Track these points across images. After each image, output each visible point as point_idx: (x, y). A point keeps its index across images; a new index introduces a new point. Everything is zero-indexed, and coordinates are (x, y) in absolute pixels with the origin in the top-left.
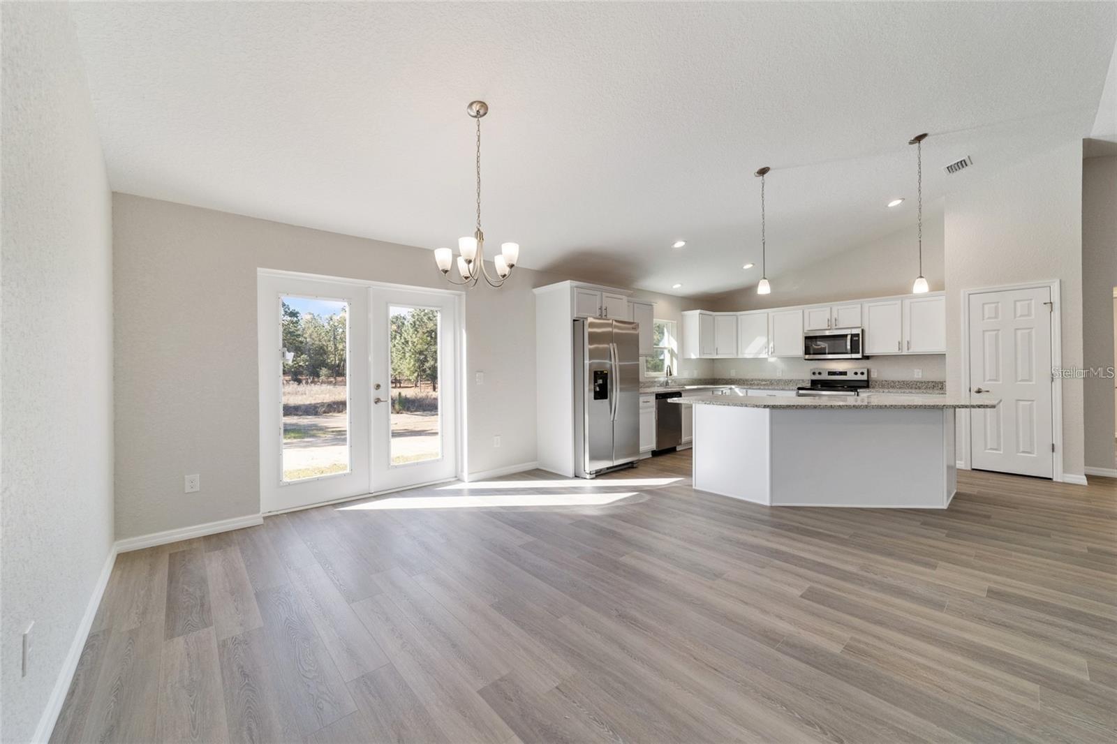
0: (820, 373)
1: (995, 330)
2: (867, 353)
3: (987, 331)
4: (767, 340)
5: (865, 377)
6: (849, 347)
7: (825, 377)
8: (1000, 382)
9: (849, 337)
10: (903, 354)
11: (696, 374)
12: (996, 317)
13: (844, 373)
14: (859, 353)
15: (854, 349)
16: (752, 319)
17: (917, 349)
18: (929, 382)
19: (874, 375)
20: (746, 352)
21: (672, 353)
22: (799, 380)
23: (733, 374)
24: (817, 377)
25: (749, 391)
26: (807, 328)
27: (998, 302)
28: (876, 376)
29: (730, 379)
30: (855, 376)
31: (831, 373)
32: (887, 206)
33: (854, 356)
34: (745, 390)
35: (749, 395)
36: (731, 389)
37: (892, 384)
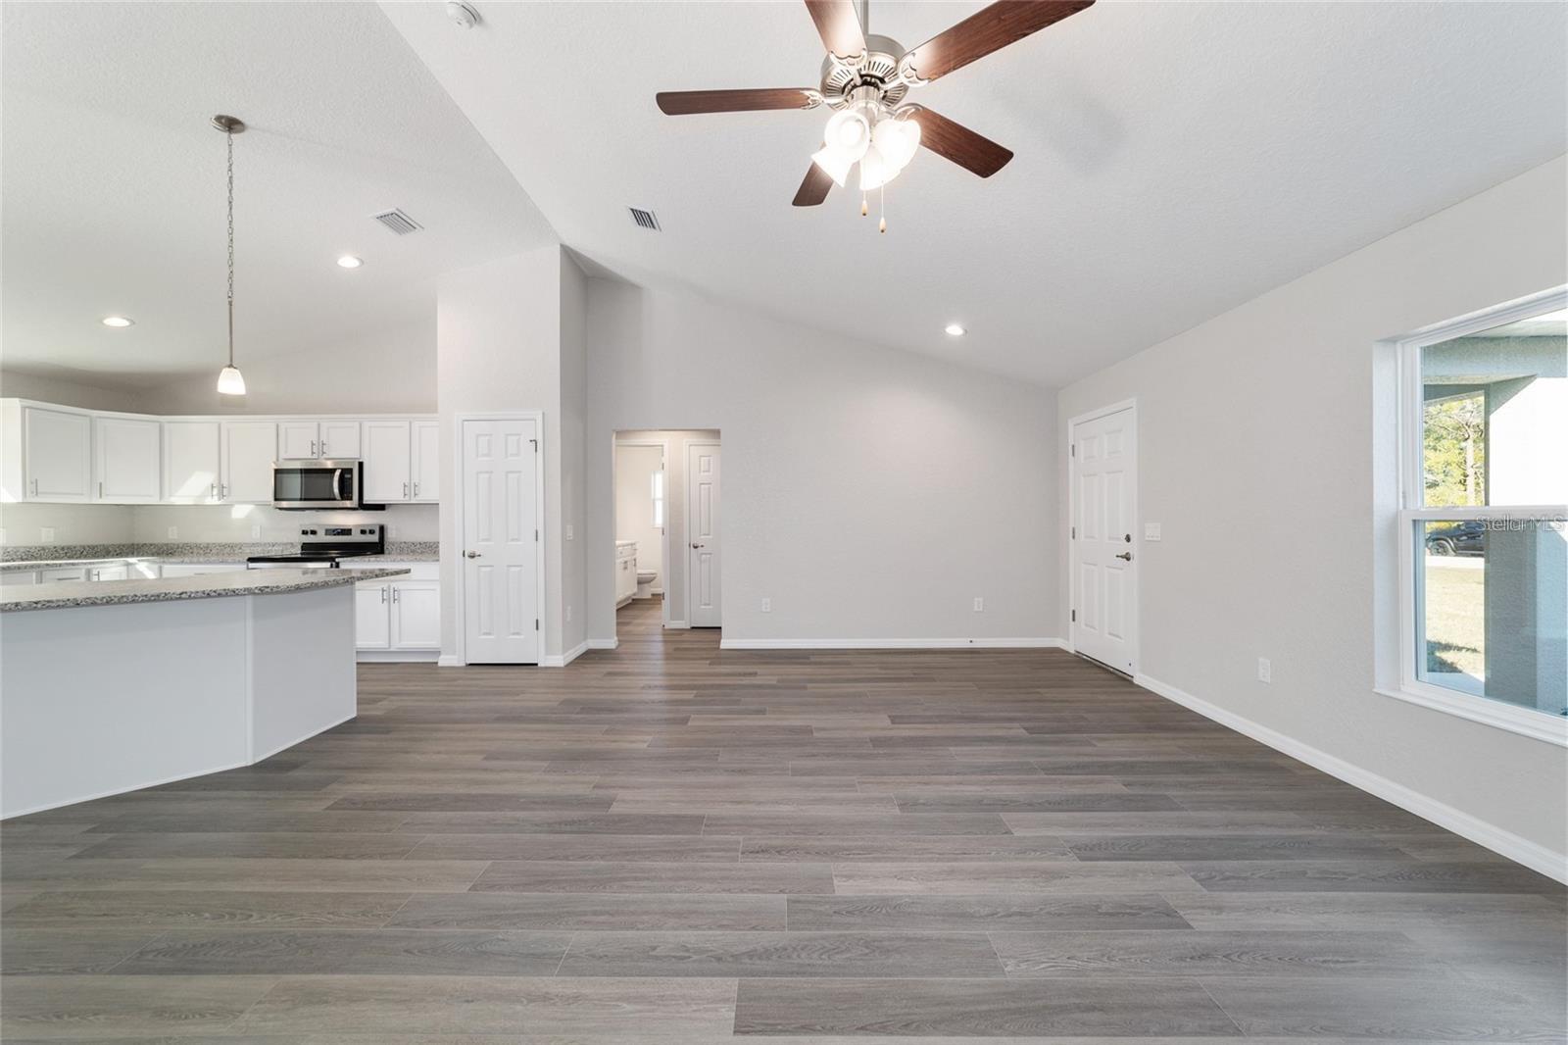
0: (314, 532)
1: (487, 472)
2: (368, 499)
3: (481, 472)
5: (375, 538)
6: (336, 490)
7: (322, 538)
8: (493, 543)
9: (338, 473)
10: (412, 502)
13: (348, 532)
14: (351, 499)
15: (345, 493)
16: (192, 430)
17: (427, 495)
19: (391, 535)
22: (284, 545)
23: (173, 535)
24: (311, 539)
25: (166, 567)
26: (283, 455)
27: (491, 435)
28: (394, 536)
29: (167, 545)
30: (362, 536)
31: (329, 532)
33: (348, 504)
34: (156, 566)
35: (165, 575)
36: (128, 564)
37: (413, 548)
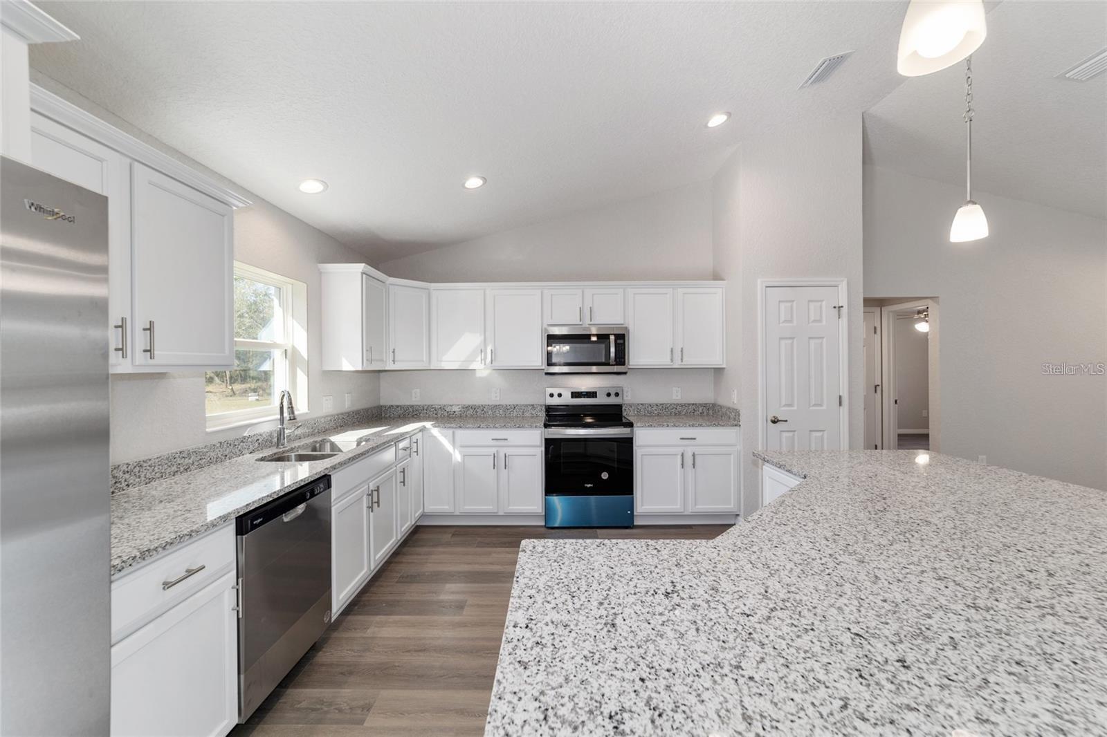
0: (560, 396)
1: (790, 338)
2: (631, 364)
3: (784, 338)
4: (482, 337)
5: (619, 401)
7: (567, 400)
8: (795, 408)
9: (612, 338)
10: (672, 366)
11: (348, 403)
12: (791, 321)
13: (592, 395)
14: (624, 363)
15: (619, 358)
17: (691, 361)
18: (689, 404)
20: (444, 358)
21: (291, 356)
22: (527, 406)
24: (555, 401)
26: (547, 321)
27: (793, 301)
30: (607, 398)
31: (575, 395)
32: (706, 126)
33: (618, 369)
37: (650, 408)
